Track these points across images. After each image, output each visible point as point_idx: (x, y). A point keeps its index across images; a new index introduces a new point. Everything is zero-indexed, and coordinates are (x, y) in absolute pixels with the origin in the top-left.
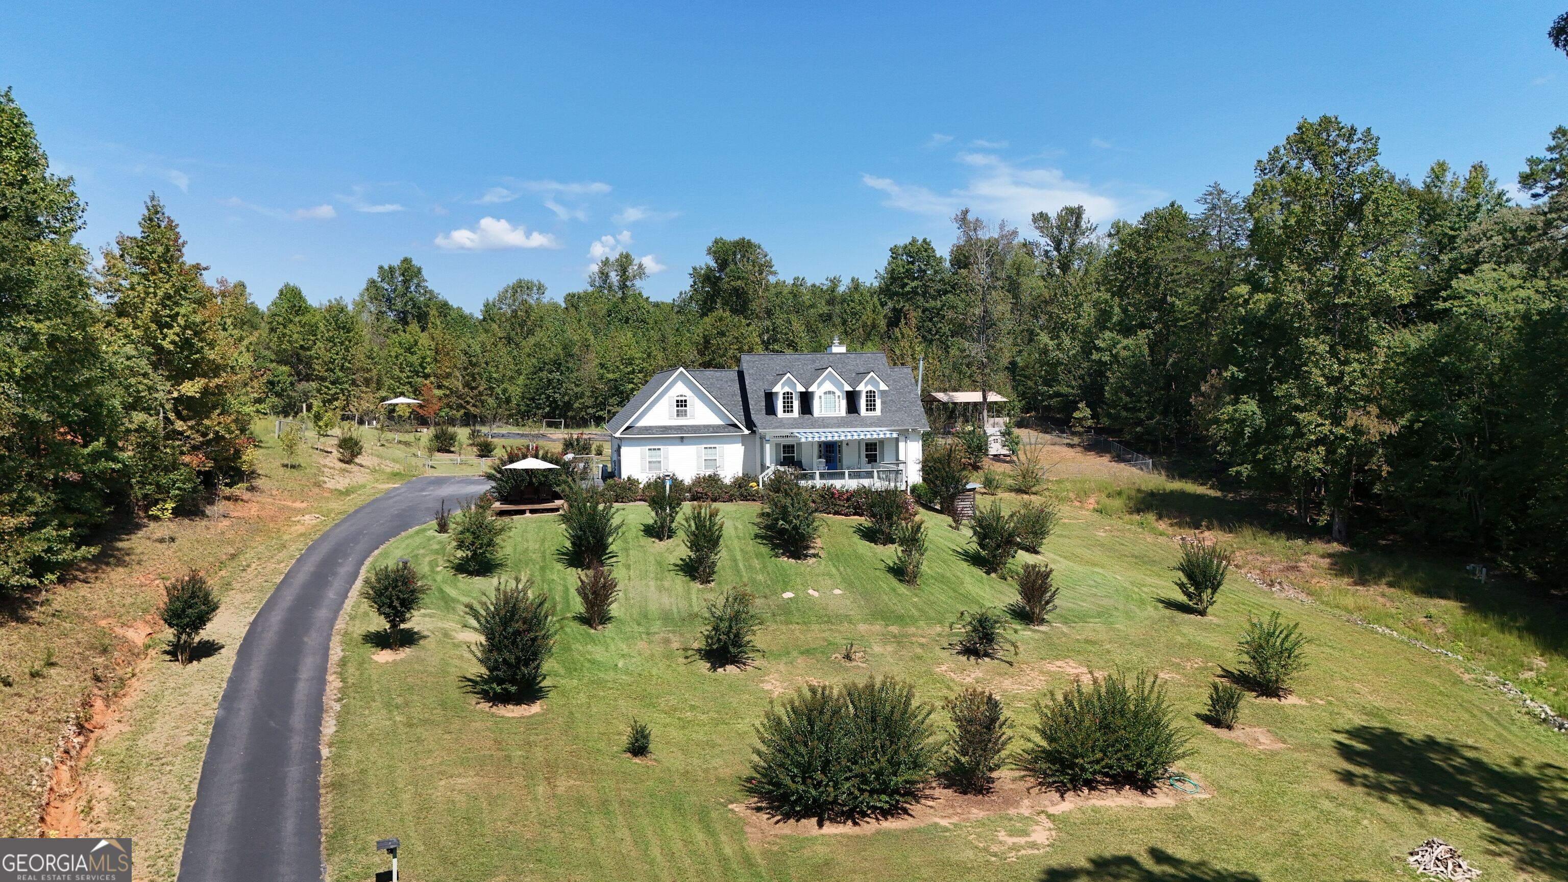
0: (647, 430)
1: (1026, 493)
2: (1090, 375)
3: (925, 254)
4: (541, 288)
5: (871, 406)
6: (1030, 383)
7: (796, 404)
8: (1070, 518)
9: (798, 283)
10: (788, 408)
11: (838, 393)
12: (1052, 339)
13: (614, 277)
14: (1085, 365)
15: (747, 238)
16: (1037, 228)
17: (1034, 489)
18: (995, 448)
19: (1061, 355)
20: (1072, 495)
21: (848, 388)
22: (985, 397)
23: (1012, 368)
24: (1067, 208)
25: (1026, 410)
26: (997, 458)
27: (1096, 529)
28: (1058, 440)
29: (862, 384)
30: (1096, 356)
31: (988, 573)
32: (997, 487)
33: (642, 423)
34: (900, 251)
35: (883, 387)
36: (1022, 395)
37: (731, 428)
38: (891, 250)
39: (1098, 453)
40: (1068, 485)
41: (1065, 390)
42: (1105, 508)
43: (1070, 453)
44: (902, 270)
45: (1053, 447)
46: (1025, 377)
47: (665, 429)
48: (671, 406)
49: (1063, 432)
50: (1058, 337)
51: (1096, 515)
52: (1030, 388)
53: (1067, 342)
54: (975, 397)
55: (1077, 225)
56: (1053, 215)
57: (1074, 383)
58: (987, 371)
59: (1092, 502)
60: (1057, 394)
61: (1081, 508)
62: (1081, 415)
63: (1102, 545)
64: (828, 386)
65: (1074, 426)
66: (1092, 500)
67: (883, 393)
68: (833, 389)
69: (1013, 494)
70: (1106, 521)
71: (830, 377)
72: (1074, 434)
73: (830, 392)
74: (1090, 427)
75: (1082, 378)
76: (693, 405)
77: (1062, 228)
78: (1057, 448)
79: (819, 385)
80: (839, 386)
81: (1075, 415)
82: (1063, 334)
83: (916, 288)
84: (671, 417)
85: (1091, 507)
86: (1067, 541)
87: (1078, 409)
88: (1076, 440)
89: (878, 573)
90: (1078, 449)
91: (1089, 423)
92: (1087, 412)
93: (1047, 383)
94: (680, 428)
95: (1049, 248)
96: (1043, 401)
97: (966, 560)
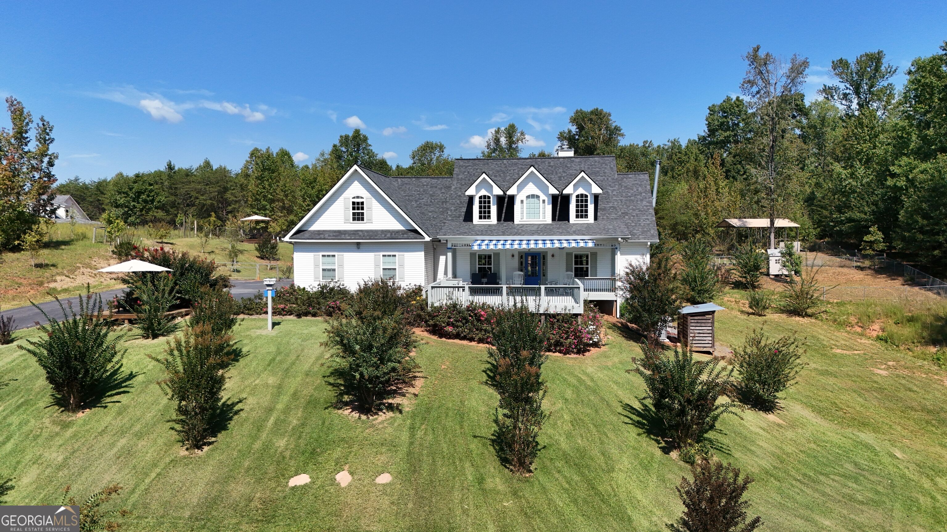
0: (320, 234)
1: (799, 315)
2: (883, 201)
3: (737, 109)
4: (441, 148)
5: (582, 213)
6: (826, 213)
7: (494, 209)
8: (843, 348)
9: (647, 146)
10: (485, 214)
11: (543, 197)
12: (845, 168)
13: (503, 140)
14: (879, 191)
15: (599, 109)
16: (836, 74)
17: (809, 311)
18: (775, 268)
19: (854, 183)
20: (853, 319)
21: (553, 191)
22: (772, 223)
23: (810, 200)
24: (867, 55)
25: (821, 236)
26: (777, 278)
27: (875, 365)
28: (848, 263)
29: (571, 187)
30: (890, 182)
31: (666, 450)
32: (765, 308)
33: (316, 227)
34: (717, 109)
35: (596, 190)
36: (818, 223)
37: (412, 234)
38: (709, 108)
39: (889, 276)
40: (850, 308)
41: (857, 215)
42: (891, 337)
43: (859, 275)
44: (716, 123)
45: (841, 269)
46: (822, 208)
47: (339, 234)
48: (346, 208)
49: (854, 255)
50: (852, 166)
51: (878, 344)
52: (826, 217)
53: (861, 171)
54: (764, 223)
55: (877, 69)
56: (852, 60)
57: (866, 209)
58: (774, 196)
59: (875, 329)
60: (850, 220)
61: (862, 335)
62: (872, 239)
63: (881, 390)
64: (531, 189)
65: (865, 249)
66: (876, 327)
67: (596, 197)
68: (537, 192)
69: (784, 316)
70: (892, 353)
71: (532, 178)
72: (865, 257)
73: (533, 196)
74: (882, 251)
75: (875, 204)
76: (370, 208)
77: (861, 74)
78: (845, 270)
79: (520, 188)
80: (544, 189)
81: (865, 238)
82: (857, 164)
83: (729, 137)
84: (346, 221)
85: (875, 334)
86: (831, 381)
87: (869, 233)
88: (867, 263)
89: (474, 445)
90: (869, 272)
91: (881, 246)
92: (879, 236)
93: (839, 210)
94: (355, 234)
95: (848, 91)
96: (835, 226)
97: (638, 424)
